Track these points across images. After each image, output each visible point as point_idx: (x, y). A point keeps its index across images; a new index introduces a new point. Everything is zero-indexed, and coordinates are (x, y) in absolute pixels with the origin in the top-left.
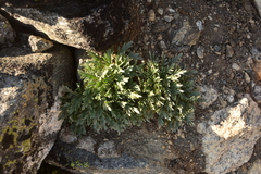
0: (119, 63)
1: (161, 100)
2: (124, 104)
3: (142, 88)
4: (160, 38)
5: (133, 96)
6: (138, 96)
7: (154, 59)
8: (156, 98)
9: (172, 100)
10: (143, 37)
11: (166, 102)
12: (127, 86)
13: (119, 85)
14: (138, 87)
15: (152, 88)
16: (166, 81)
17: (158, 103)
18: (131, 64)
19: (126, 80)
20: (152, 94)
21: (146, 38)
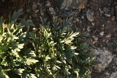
0: (12, 31)
1: (57, 64)
2: (21, 71)
3: (37, 54)
4: (49, 4)
5: (29, 62)
6: (35, 61)
7: (45, 25)
8: (51, 62)
9: (68, 64)
10: (31, 5)
11: (62, 66)
12: (21, 53)
13: (15, 52)
14: (33, 53)
15: (47, 52)
16: (60, 45)
17: (54, 68)
18: (24, 31)
19: (21, 46)
20: (48, 58)
21: (35, 6)
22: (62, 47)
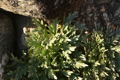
0: (65, 32)
1: (106, 71)
2: (70, 73)
3: (87, 58)
4: (103, 10)
5: (79, 65)
6: (84, 65)
7: (98, 30)
8: (100, 68)
9: (116, 72)
10: (86, 8)
11: (110, 73)
12: (72, 55)
13: (66, 54)
14: (83, 57)
15: (97, 58)
16: (111, 52)
17: (102, 74)
18: (77, 34)
19: (73, 49)
20: (97, 63)
21: (89, 10)
22: (112, 54)
